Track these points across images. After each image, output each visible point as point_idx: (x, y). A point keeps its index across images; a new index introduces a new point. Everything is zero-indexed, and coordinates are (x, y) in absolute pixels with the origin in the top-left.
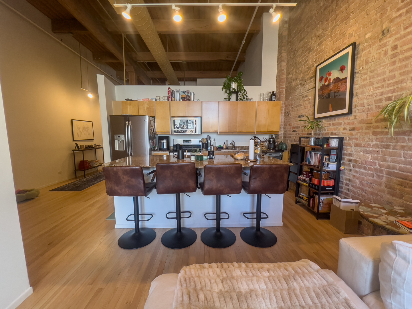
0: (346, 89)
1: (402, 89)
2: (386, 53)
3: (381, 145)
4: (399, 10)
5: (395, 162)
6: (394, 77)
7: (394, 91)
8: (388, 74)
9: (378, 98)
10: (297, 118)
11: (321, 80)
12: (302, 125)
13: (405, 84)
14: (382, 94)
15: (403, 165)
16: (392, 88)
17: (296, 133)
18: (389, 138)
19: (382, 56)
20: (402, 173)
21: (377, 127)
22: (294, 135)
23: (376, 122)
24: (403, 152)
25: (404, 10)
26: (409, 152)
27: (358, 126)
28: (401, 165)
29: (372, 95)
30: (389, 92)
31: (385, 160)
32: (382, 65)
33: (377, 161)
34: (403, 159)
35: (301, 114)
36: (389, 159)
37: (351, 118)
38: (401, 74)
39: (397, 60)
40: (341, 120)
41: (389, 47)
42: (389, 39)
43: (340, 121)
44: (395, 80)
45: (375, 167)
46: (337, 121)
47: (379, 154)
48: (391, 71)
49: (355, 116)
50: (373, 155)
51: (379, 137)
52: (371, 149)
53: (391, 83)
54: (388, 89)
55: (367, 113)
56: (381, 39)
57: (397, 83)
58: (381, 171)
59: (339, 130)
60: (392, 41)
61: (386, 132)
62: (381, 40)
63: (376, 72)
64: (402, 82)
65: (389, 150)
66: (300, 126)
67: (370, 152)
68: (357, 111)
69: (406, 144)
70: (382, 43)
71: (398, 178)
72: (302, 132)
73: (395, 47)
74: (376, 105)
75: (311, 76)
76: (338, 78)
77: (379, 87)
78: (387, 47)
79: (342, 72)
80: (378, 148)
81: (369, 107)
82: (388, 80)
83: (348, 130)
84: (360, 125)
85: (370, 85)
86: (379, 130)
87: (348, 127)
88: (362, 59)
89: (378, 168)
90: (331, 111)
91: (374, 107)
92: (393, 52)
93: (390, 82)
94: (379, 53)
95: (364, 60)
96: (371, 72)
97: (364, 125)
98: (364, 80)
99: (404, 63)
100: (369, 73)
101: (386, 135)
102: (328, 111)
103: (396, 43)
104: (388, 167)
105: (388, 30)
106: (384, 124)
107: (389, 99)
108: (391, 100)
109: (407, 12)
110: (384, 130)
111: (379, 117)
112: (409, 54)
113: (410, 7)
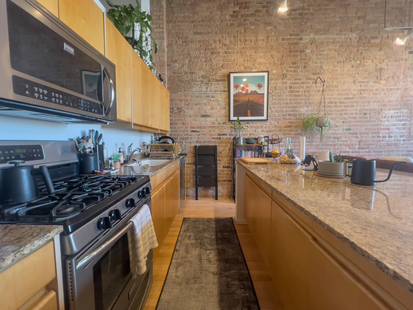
0: (263, 102)
1: (297, 111)
2: (286, 88)
4: (290, 67)
6: (292, 103)
7: (292, 111)
8: (288, 101)
9: (284, 113)
10: (199, 118)
11: (236, 87)
12: (208, 126)
13: (297, 109)
14: (286, 111)
16: (291, 109)
17: (198, 133)
19: (285, 89)
21: (285, 131)
22: (194, 136)
23: (284, 127)
25: (293, 69)
27: (273, 129)
29: (280, 111)
30: (290, 111)
32: (285, 94)
35: (206, 114)
37: (268, 123)
38: (295, 103)
39: (293, 95)
40: (259, 124)
41: (288, 86)
42: (287, 81)
44: (292, 105)
46: (254, 124)
48: (290, 100)
49: (271, 123)
53: (290, 106)
54: (289, 109)
55: (277, 121)
56: (283, 78)
57: (294, 107)
59: (258, 131)
60: (288, 83)
61: (291, 133)
62: (282, 79)
63: (282, 97)
64: (296, 107)
66: (205, 127)
68: (271, 119)
70: (283, 81)
72: (210, 133)
73: (291, 87)
74: (283, 117)
75: (218, 79)
76: (255, 91)
77: (284, 107)
78: (287, 85)
79: (260, 89)
81: (279, 117)
82: (289, 104)
83: (266, 131)
84: (274, 129)
85: (279, 104)
86: (287, 132)
87: (265, 130)
88: (272, 85)
90: (250, 116)
91: (282, 119)
92: (290, 89)
93: (290, 105)
94: (283, 86)
95: (273, 86)
96: (278, 96)
97: (277, 129)
98: (274, 100)
99: (296, 98)
100: (277, 96)
101: (290, 135)
102: (248, 116)
103: (291, 85)
105: (286, 75)
106: (289, 129)
107: (290, 115)
108: (291, 116)
109: (294, 71)
110: (289, 132)
111: (286, 125)
112: (297, 94)
113: (295, 69)
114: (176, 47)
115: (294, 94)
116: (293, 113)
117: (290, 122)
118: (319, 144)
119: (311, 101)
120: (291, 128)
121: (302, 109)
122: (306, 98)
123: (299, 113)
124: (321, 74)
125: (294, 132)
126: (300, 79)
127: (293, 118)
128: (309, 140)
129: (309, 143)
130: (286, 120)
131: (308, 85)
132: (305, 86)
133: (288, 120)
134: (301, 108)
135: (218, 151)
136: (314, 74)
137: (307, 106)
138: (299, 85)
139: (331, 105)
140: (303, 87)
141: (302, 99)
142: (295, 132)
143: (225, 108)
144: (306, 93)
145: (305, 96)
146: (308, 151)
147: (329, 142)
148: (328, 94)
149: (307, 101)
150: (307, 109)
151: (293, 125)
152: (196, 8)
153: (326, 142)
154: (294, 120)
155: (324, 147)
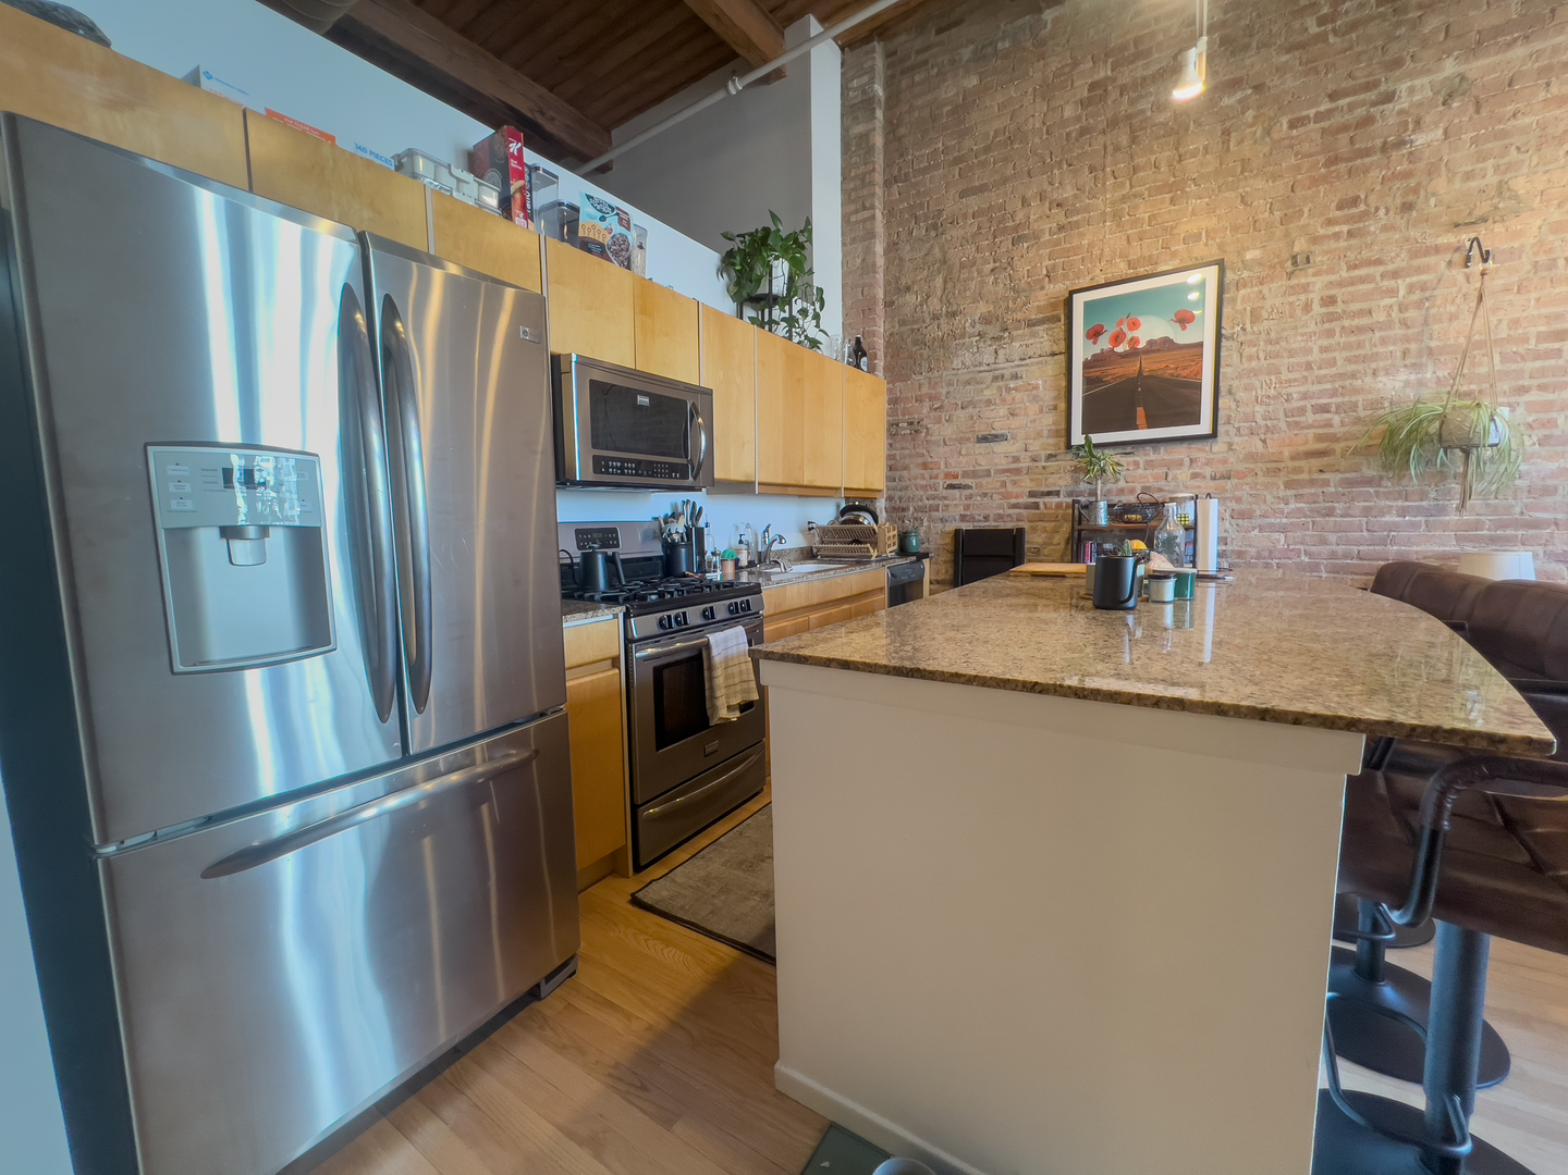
0: (1199, 372)
1: (1356, 391)
2: (1307, 308)
3: (1312, 510)
4: (1330, 222)
5: (1348, 542)
6: (1333, 363)
7: (1334, 393)
8: (1316, 356)
9: (1295, 404)
10: (971, 445)
11: (1094, 334)
12: (998, 467)
13: (1359, 382)
14: (1305, 396)
15: (1366, 548)
16: (1329, 386)
17: (968, 492)
18: (1331, 493)
19: (1299, 312)
20: (1366, 562)
21: (1298, 470)
22: (955, 499)
23: (1293, 458)
24: (1365, 519)
25: (1345, 228)
26: (1379, 519)
27: (1241, 467)
28: (1361, 548)
29: (1275, 398)
30: (1322, 394)
31: (1324, 542)
32: (1300, 331)
33: (1302, 547)
34: (1365, 533)
35: (993, 432)
36: (1333, 537)
37: (1219, 446)
38: (1349, 360)
39: (1338, 330)
40: (1181, 452)
41: (1315, 297)
42: (1313, 279)
43: (1176, 456)
44: (1334, 370)
45: (1299, 560)
46: (1163, 454)
47: (1308, 530)
48: (1324, 350)
49: (1230, 445)
50: (1289, 534)
51: (1306, 491)
52: (1284, 520)
53: (1326, 376)
54: (1317, 387)
55: (1263, 437)
56: (1293, 272)
57: (1342, 376)
58: (1314, 568)
59: (1175, 478)
60: (1318, 286)
61: (1323, 480)
62: (1290, 275)
63: (1283, 344)
64: (1353, 376)
65: (1332, 519)
66: (989, 471)
67: (1283, 529)
68: (1233, 432)
69: (1372, 504)
70: (1294, 281)
71: (1357, 574)
72: (1003, 490)
73: (1330, 301)
74: (1288, 419)
75: (1033, 317)
76: (1167, 342)
77: (1295, 380)
78: (1311, 296)
79: (1184, 328)
80: (1305, 517)
81: (1269, 423)
82: (1320, 368)
83: (1208, 477)
84: (1247, 466)
85: (1269, 373)
86: (1305, 476)
87: (1208, 471)
88: (1239, 307)
89: (1307, 560)
90: (1143, 428)
91: (1283, 425)
92: (1324, 310)
93: (1323, 372)
94: (1291, 304)
95: (1245, 309)
96: (1270, 342)
97: (1259, 465)
98: (1250, 358)
99: (1353, 339)
100: (1262, 343)
101: (1322, 486)
102: (1135, 427)
103: (1332, 292)
104: (1333, 555)
105: (1308, 259)
106: (1316, 463)
107: (1325, 409)
108: (1328, 412)
109: (1351, 234)
110: (1316, 476)
111: (1301, 449)
112: (1364, 321)
113: (1356, 226)
114: (908, 247)
115: (1347, 323)
116: (1339, 400)
117: (1319, 438)
118: (1477, 521)
119: (1433, 344)
120: (1326, 460)
121: (1384, 379)
122: (1410, 332)
123: (1370, 397)
124: (1502, 217)
125: (1340, 476)
126: (1379, 262)
127: (1336, 419)
128: (1422, 503)
129: (1418, 518)
130: (1303, 428)
131: (1424, 277)
132: (1402, 285)
133: (1314, 430)
134: (1379, 379)
135: (1026, 546)
136: (1457, 225)
137: (1417, 367)
138: (1372, 285)
139: (1556, 345)
140: (1393, 292)
141: (1384, 341)
142: (1347, 475)
143: (1055, 408)
144: (1411, 314)
145: (1405, 324)
146: (1415, 548)
147: (1545, 509)
148: (1538, 300)
149: (1413, 347)
150: (1413, 377)
151: (1338, 447)
152: (967, 116)
153: (1522, 513)
154: (1342, 429)
155: (1508, 532)
